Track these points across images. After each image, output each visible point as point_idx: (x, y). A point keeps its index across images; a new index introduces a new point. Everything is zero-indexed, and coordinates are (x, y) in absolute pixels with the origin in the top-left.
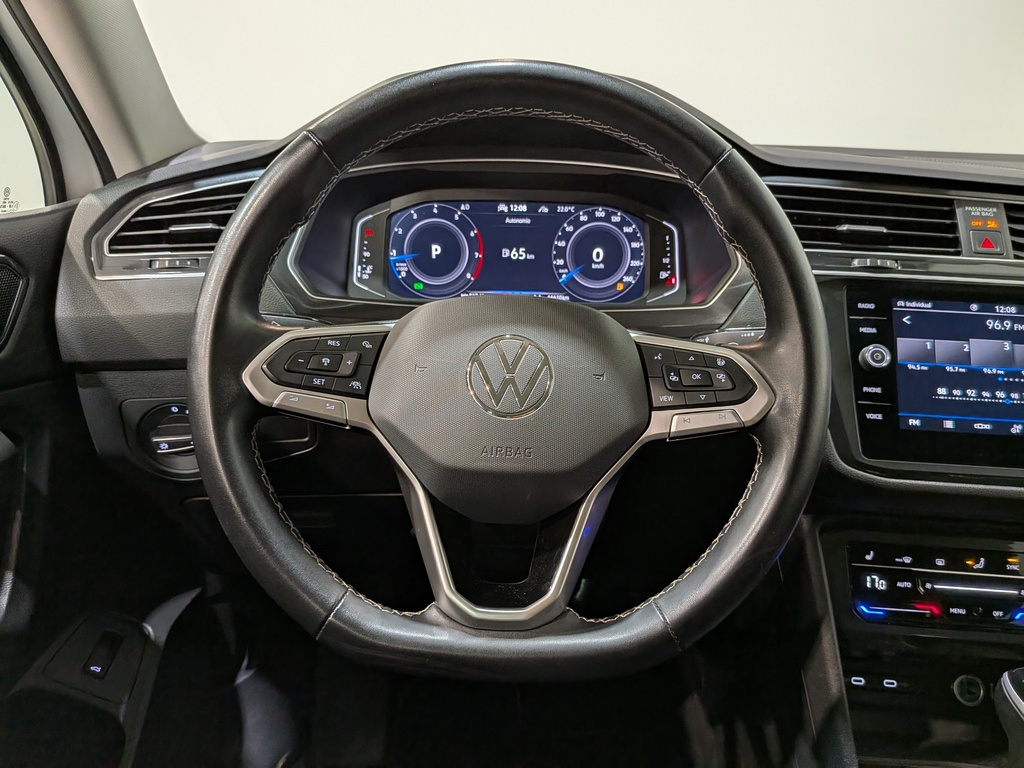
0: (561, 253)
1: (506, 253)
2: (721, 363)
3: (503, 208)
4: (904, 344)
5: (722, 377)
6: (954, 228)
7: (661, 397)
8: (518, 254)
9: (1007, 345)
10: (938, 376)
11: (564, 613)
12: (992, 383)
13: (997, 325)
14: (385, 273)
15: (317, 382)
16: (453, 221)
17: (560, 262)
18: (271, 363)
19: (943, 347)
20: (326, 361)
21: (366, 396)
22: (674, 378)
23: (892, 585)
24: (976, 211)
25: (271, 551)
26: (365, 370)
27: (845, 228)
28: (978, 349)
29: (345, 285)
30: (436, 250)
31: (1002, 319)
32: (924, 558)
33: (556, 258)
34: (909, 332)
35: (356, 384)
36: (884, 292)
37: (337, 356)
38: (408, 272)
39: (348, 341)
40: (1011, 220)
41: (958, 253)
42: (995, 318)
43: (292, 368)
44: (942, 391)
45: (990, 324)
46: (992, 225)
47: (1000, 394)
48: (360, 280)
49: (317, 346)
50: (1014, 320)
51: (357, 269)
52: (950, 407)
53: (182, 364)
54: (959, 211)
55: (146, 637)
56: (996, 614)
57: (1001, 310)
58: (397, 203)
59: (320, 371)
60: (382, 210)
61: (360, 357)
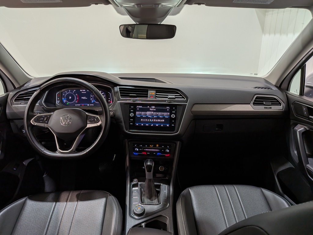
0: (92, 97)
1: (82, 98)
2: (96, 118)
3: (81, 90)
4: (137, 113)
5: (96, 119)
6: (147, 94)
7: (88, 122)
8: (84, 98)
9: (152, 112)
10: (142, 117)
11: (74, 151)
12: (149, 118)
13: (151, 110)
14: (62, 102)
15: (41, 122)
16: (73, 93)
17: (92, 99)
18: (35, 119)
19: (143, 113)
20: (42, 119)
21: (48, 123)
22: (90, 120)
23: (139, 149)
24: (151, 91)
25: (35, 144)
26: (48, 120)
27: (130, 95)
28: (148, 113)
29: (55, 104)
30: (70, 98)
31: (152, 108)
32: (144, 145)
33: (91, 98)
34: (138, 111)
35: (46, 122)
36: (135, 105)
37: (44, 118)
38: (66, 101)
39: (46, 116)
40: (156, 92)
41: (147, 98)
42: (151, 108)
43: (37, 120)
44: (142, 120)
45: (150, 109)
46: (153, 94)
47: (150, 120)
48: (57, 103)
49: (41, 117)
50: (154, 109)
51: (57, 101)
52: (143, 122)
53: (23, 119)
54: (149, 91)
55: (24, 164)
56: (154, 153)
57: (152, 107)
58: (63, 90)
59: (41, 120)
60: (61, 91)
61: (47, 118)
